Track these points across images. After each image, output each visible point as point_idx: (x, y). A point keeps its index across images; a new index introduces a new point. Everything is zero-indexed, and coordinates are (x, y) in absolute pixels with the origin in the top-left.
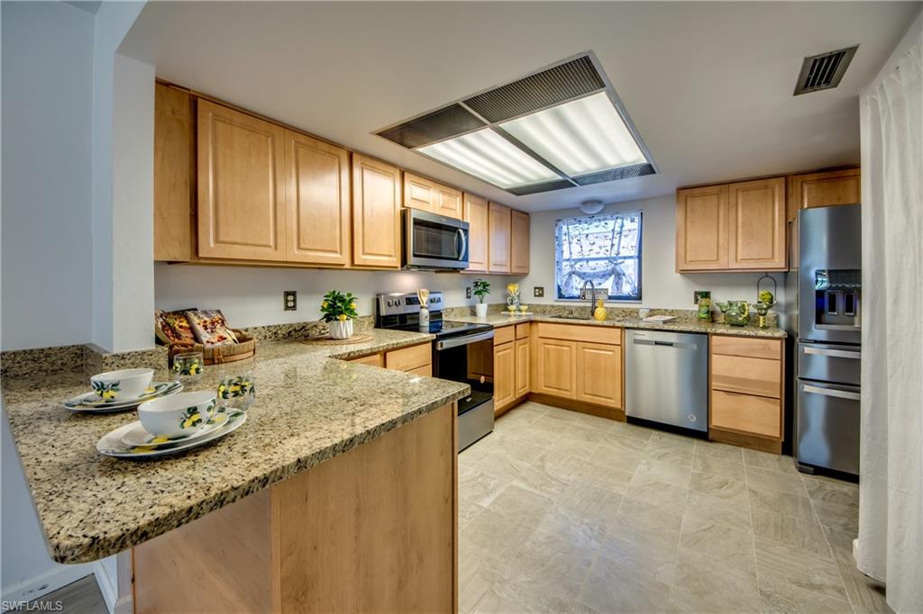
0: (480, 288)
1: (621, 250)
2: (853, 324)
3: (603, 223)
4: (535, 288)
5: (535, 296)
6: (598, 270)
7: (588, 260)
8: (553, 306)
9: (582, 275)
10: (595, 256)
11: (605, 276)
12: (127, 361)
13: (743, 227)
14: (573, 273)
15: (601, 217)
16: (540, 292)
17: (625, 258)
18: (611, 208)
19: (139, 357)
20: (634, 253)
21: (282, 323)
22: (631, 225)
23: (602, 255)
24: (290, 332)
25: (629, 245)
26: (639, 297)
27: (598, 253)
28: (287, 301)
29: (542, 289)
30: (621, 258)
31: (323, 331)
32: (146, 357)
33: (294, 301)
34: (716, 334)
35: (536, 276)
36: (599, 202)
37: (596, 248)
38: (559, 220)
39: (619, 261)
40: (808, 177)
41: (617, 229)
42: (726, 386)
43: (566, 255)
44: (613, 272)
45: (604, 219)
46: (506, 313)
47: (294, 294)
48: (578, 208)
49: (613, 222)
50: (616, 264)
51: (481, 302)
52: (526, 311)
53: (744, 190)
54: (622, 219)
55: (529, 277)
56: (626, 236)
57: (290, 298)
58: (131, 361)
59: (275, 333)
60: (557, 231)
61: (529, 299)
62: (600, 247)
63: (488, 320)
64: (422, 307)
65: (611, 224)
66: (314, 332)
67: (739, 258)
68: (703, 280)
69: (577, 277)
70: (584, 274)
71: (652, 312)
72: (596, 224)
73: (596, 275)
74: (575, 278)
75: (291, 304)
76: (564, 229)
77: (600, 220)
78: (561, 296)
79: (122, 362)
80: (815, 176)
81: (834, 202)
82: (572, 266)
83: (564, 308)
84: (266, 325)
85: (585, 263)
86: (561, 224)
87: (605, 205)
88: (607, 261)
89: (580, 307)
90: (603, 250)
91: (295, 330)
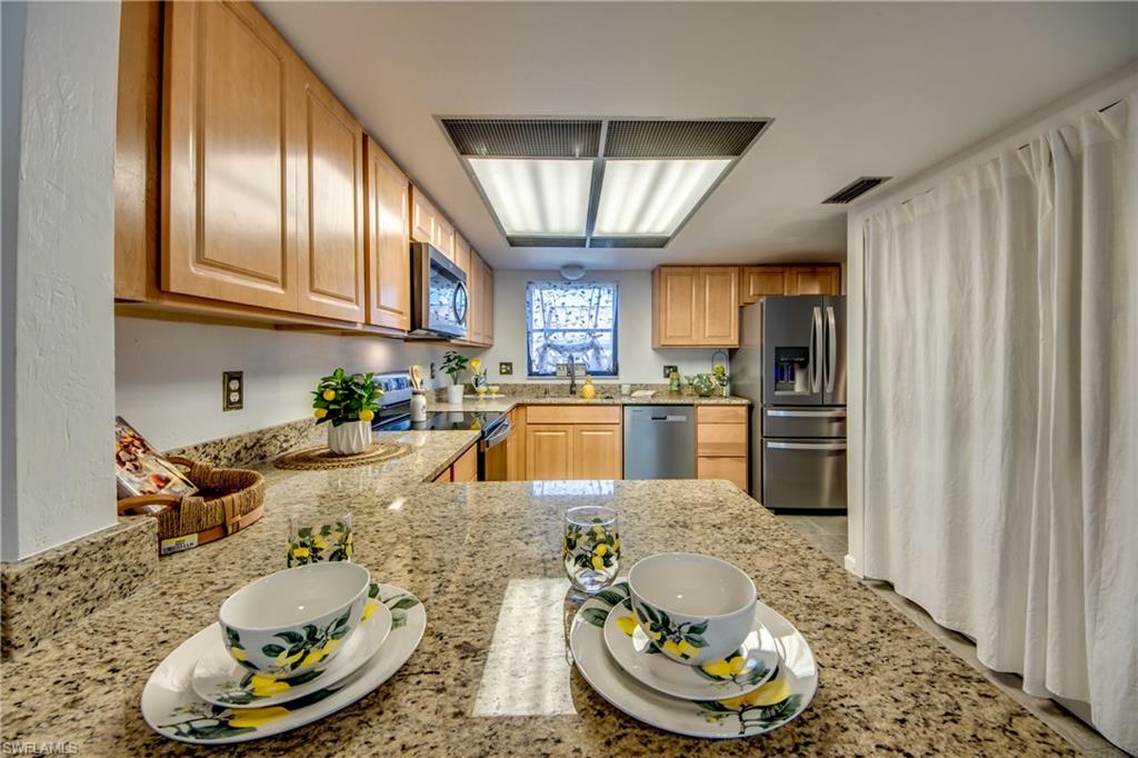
0: (453, 364)
1: (599, 322)
2: (793, 389)
3: (579, 291)
4: (501, 364)
5: (501, 373)
6: (574, 343)
7: (564, 331)
8: (525, 386)
9: (560, 349)
10: (571, 327)
11: (583, 349)
12: (73, 573)
13: (710, 307)
14: (549, 346)
15: (578, 285)
16: (507, 368)
17: (602, 330)
18: (590, 277)
19: (99, 555)
20: (610, 326)
21: (224, 435)
22: (607, 298)
23: (577, 327)
24: (238, 453)
25: (605, 319)
26: (615, 373)
27: (574, 324)
28: (228, 391)
29: (510, 364)
30: (598, 331)
31: (285, 445)
32: (113, 552)
33: (240, 390)
34: (701, 405)
35: (504, 348)
36: (579, 267)
37: (572, 317)
38: (530, 283)
39: (597, 334)
40: (754, 269)
41: (595, 301)
42: (708, 452)
43: (539, 325)
44: (592, 345)
45: (582, 287)
46: (472, 396)
47: (238, 376)
48: (559, 271)
49: (590, 291)
50: (594, 337)
51: (455, 383)
52: (497, 393)
53: (710, 274)
54: (600, 289)
55: (493, 349)
56: (603, 308)
57: (234, 385)
58: (82, 570)
59: (216, 457)
60: (528, 295)
61: (495, 377)
62: (577, 318)
63: (463, 407)
64: (415, 393)
65: (588, 293)
66: (273, 449)
67: (707, 334)
68: (672, 355)
69: (551, 351)
70: (562, 347)
71: (634, 388)
72: (573, 291)
73: (574, 348)
74: (551, 353)
75: (234, 397)
76: (537, 292)
77: (576, 288)
78: (531, 374)
79: (60, 579)
80: (759, 269)
81: (769, 293)
82: (546, 338)
83: (538, 386)
84: (198, 441)
85: (560, 334)
86: (532, 287)
87: (587, 271)
88: (584, 334)
89: (558, 385)
90: (580, 321)
91: (245, 448)
